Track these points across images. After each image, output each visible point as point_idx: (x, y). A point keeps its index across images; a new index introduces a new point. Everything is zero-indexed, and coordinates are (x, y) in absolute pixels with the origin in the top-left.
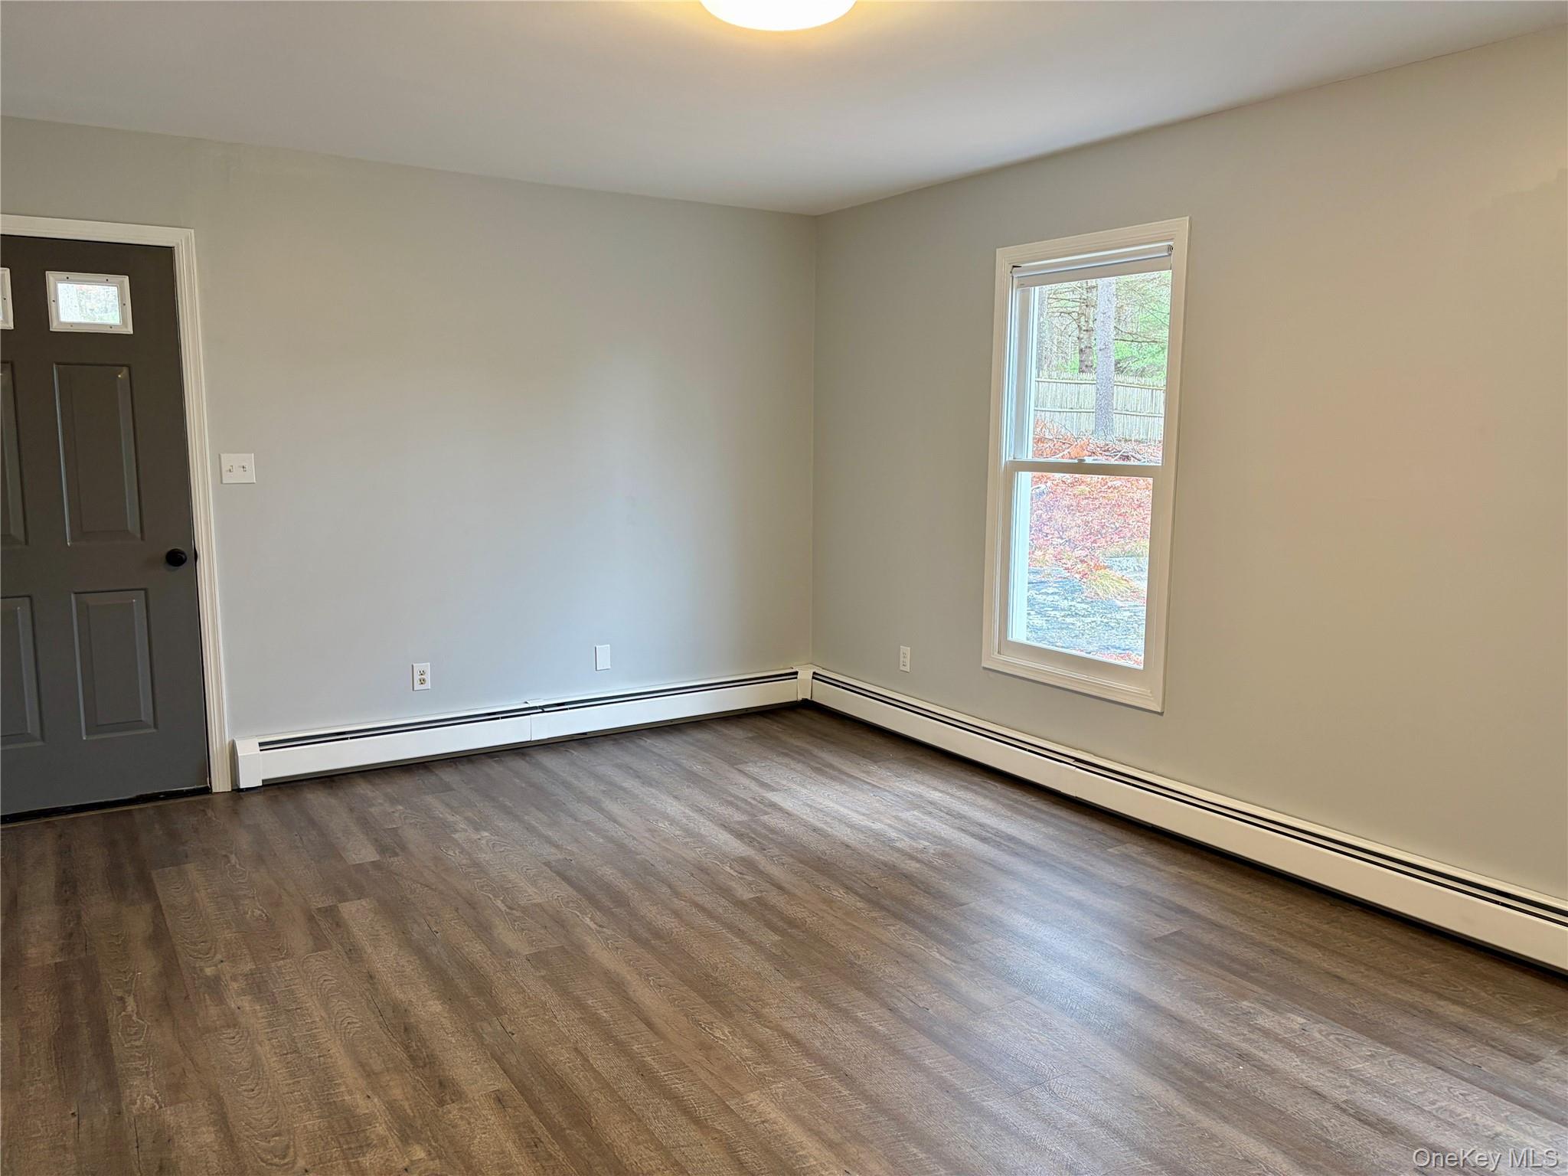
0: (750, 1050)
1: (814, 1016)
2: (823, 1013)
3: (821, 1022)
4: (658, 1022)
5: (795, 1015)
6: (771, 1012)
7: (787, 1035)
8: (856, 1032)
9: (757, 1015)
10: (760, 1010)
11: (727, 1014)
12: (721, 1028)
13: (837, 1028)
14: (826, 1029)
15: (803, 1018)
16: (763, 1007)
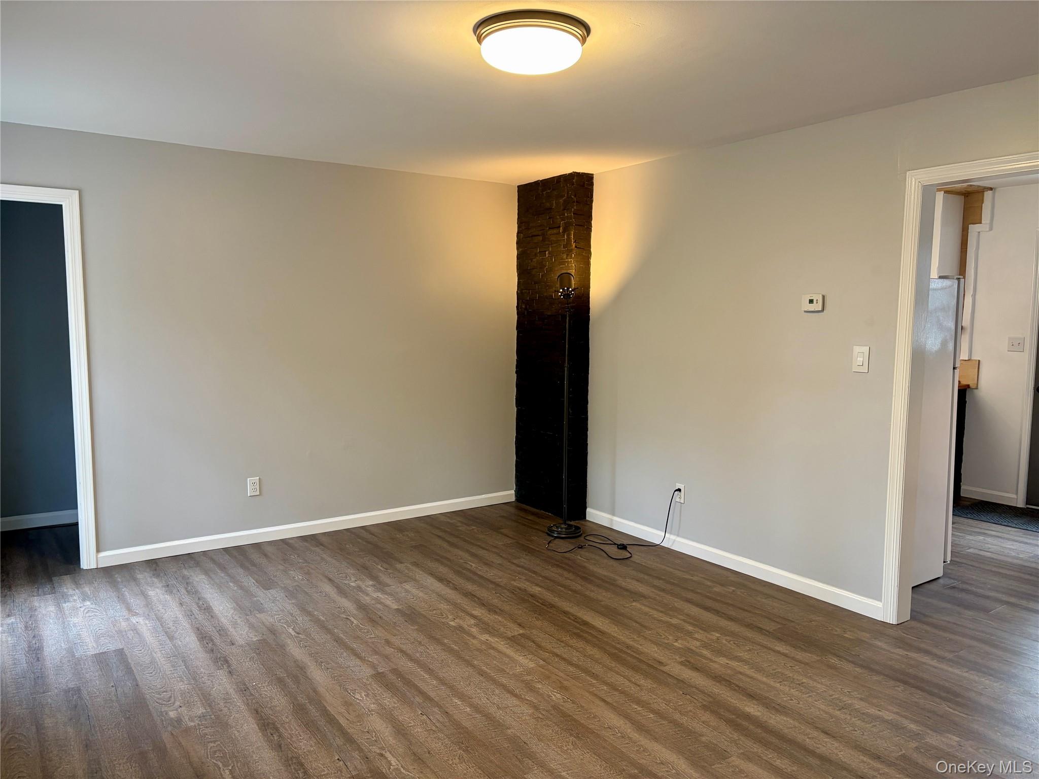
0: (537, 687)
1: (499, 708)
2: (492, 710)
3: (494, 704)
4: (598, 702)
5: (511, 708)
6: (527, 710)
7: (516, 696)
8: (473, 698)
9: (536, 708)
10: (535, 711)
11: (555, 707)
12: (558, 699)
13: (484, 700)
14: (491, 699)
15: (506, 706)
16: (533, 713)
